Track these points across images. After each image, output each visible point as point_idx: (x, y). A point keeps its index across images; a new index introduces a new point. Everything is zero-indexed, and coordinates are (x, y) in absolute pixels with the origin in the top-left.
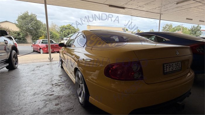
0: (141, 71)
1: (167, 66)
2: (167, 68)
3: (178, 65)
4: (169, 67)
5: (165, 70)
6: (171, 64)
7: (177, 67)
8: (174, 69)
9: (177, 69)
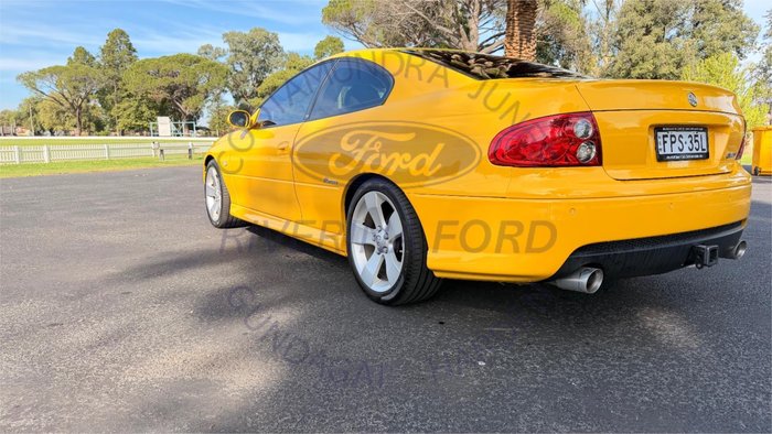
0: (595, 140)
1: (664, 136)
2: (665, 142)
3: (696, 141)
4: (672, 143)
5: (661, 146)
6: (677, 134)
7: (696, 145)
8: (686, 151)
9: (694, 151)
